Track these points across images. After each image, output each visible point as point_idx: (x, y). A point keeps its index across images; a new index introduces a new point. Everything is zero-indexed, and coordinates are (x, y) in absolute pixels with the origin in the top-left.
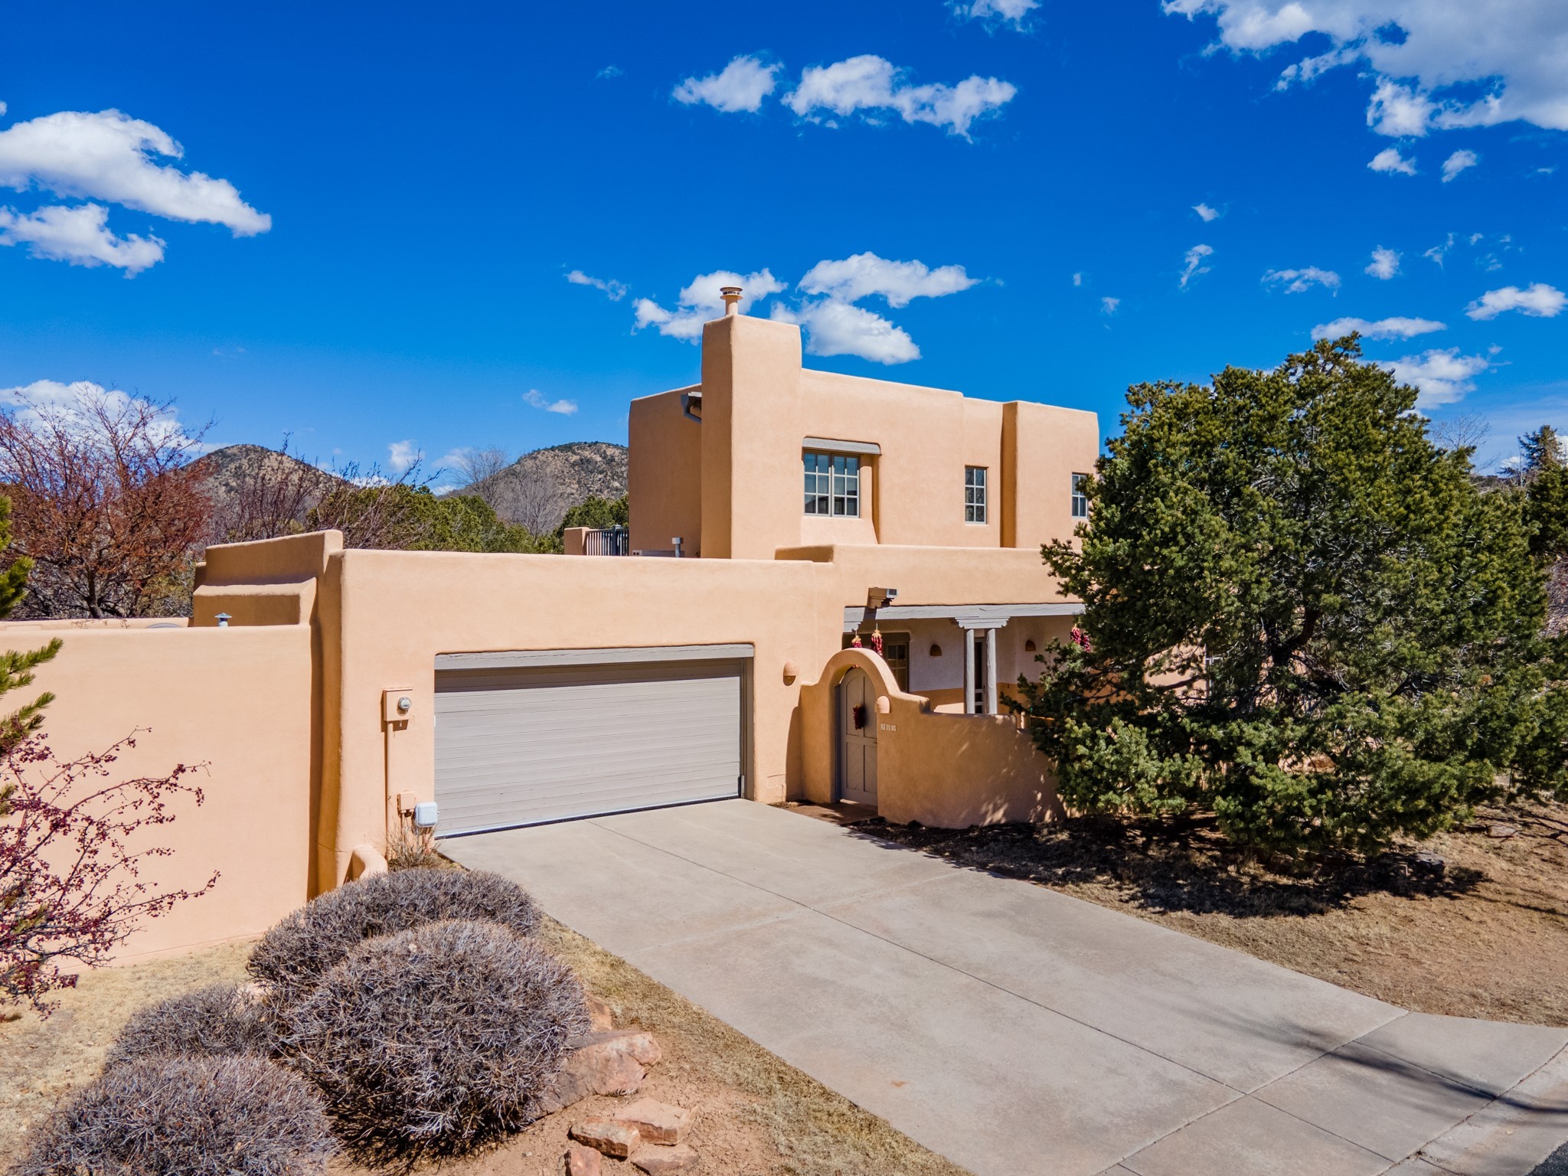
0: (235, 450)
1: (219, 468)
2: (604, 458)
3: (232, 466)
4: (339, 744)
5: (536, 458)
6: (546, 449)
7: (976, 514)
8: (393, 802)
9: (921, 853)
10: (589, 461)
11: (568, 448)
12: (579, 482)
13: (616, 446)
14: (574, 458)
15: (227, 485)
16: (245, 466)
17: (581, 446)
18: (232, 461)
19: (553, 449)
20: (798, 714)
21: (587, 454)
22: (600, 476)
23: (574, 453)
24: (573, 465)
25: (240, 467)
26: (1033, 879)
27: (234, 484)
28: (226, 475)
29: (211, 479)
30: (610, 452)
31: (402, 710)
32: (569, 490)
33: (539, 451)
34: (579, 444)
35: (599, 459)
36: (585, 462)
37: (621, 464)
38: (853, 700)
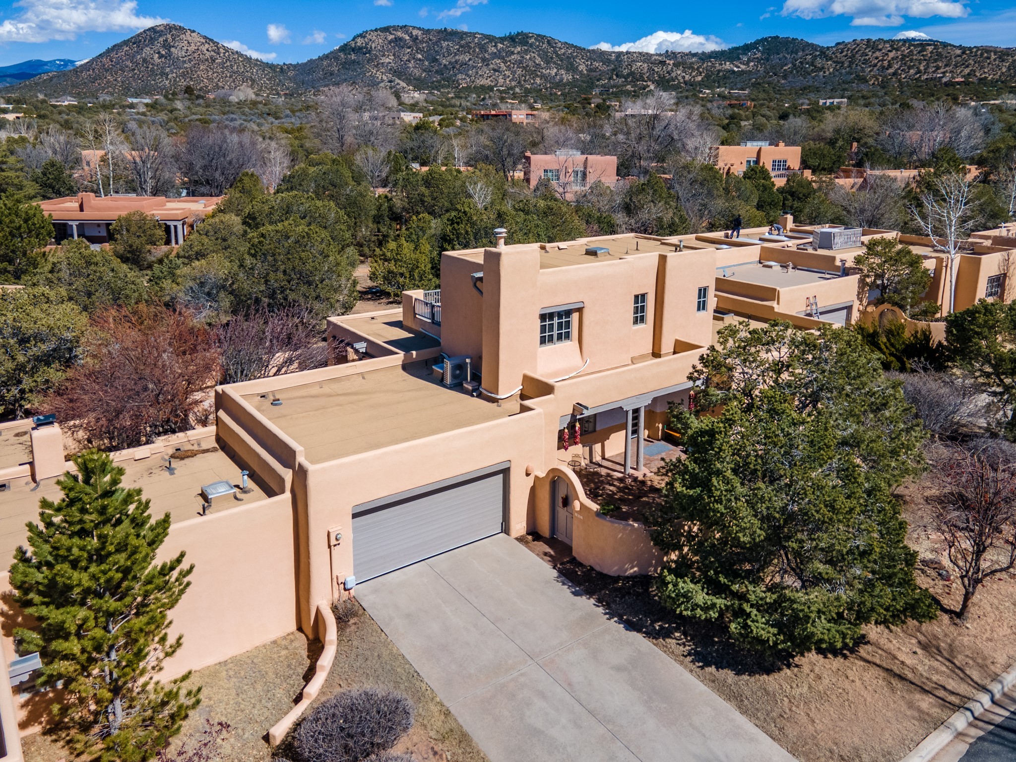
0: (162, 28)
1: (152, 40)
2: (411, 37)
3: (161, 39)
4: (308, 557)
5: (364, 37)
6: (372, 31)
7: (639, 319)
8: (335, 580)
9: (592, 601)
10: (401, 39)
11: (386, 30)
12: (394, 55)
13: (419, 29)
14: (391, 37)
15: (159, 53)
16: (170, 40)
17: (396, 28)
18: (160, 36)
19: (376, 30)
20: (533, 490)
21: (399, 34)
22: (409, 50)
23: (391, 33)
24: (390, 42)
25: (166, 40)
26: (644, 633)
27: (163, 53)
28: (158, 45)
29: (148, 49)
30: (415, 32)
31: (337, 540)
32: (387, 60)
33: (366, 32)
34: (394, 26)
35: (407, 38)
36: (398, 40)
37: (422, 42)
38: (561, 493)
